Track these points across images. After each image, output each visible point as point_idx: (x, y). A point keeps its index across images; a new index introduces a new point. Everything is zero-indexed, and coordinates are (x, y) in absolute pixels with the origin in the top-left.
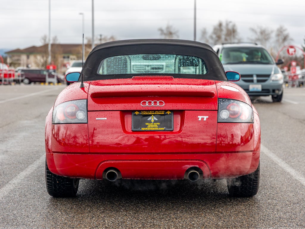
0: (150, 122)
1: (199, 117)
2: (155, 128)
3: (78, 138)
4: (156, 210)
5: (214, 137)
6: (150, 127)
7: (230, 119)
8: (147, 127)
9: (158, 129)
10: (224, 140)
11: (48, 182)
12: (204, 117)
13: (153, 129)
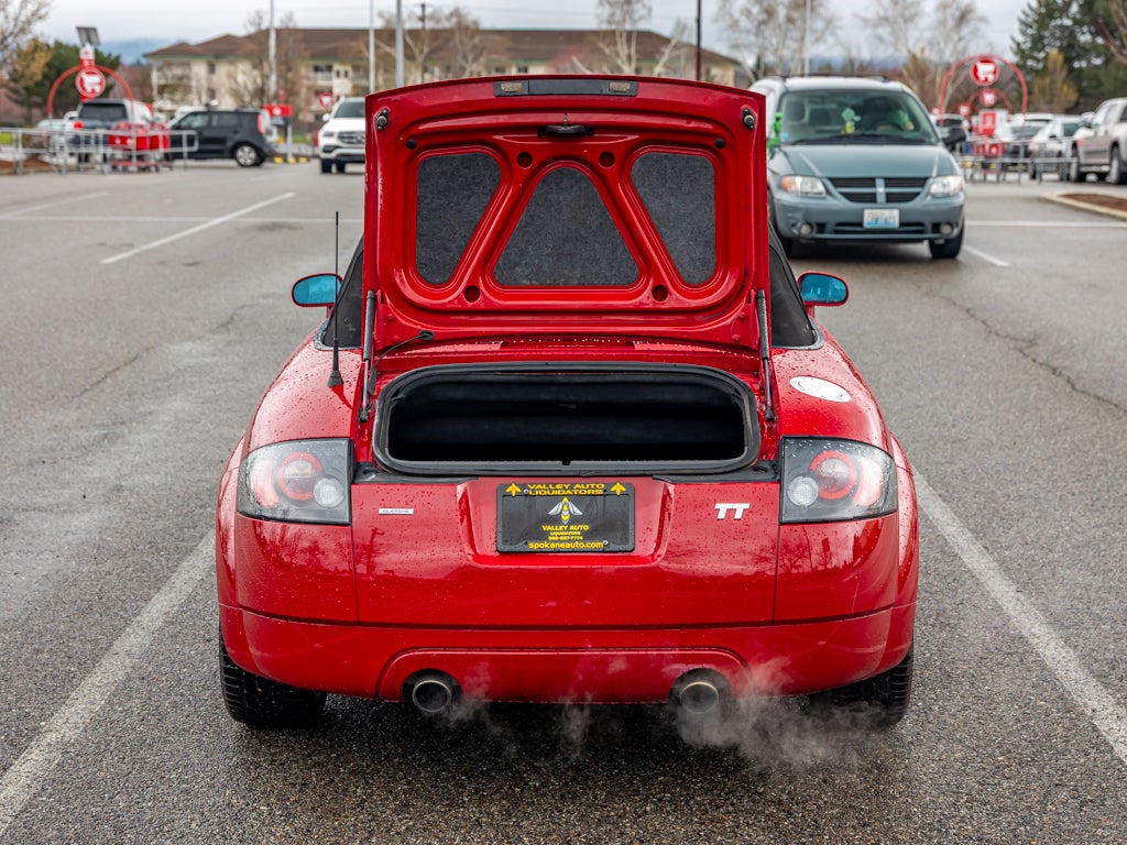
0: (556, 520)
1: (718, 506)
2: (574, 541)
3: (323, 553)
4: (575, 795)
5: (763, 554)
6: (557, 538)
7: (821, 506)
8: (547, 539)
9: (581, 546)
10: (798, 563)
11: (229, 689)
12: (735, 506)
13: (568, 545)
